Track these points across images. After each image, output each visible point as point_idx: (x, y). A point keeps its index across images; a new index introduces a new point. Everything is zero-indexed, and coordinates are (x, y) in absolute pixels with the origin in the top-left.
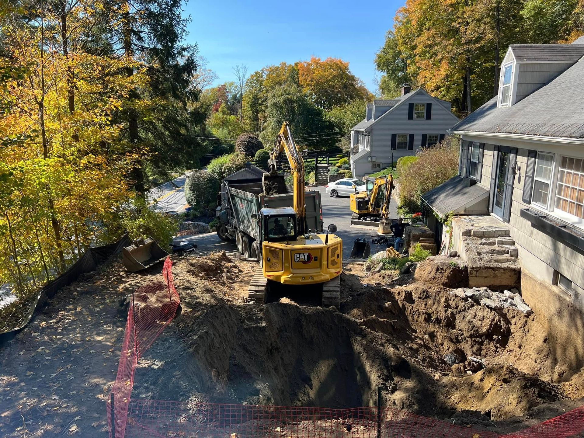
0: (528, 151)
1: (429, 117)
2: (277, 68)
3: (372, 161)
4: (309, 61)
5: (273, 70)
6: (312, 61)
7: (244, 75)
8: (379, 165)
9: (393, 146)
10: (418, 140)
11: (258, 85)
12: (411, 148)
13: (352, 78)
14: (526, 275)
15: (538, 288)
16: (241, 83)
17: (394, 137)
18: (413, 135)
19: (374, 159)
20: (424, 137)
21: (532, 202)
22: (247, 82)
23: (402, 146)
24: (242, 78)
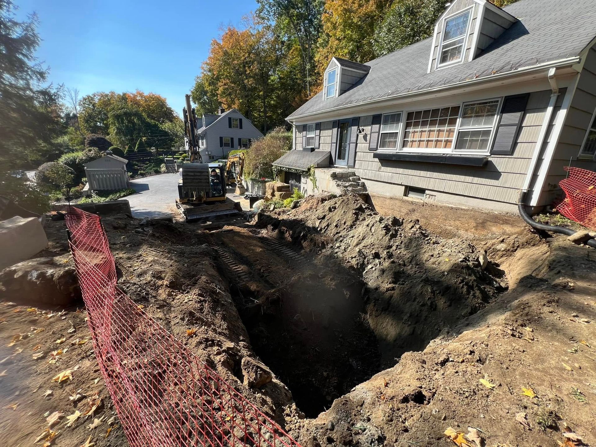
0: (372, 117)
1: (241, 127)
2: (107, 95)
3: (208, 154)
4: (135, 92)
5: (103, 96)
6: (137, 93)
7: (76, 97)
8: (213, 158)
9: (221, 146)
10: (236, 142)
11: (91, 106)
12: (232, 146)
13: (169, 109)
14: (373, 196)
15: (388, 201)
16: (75, 102)
17: (221, 138)
18: (233, 138)
19: (210, 153)
20: (240, 140)
21: (379, 148)
22: (80, 103)
23: (227, 145)
24: (74, 98)
